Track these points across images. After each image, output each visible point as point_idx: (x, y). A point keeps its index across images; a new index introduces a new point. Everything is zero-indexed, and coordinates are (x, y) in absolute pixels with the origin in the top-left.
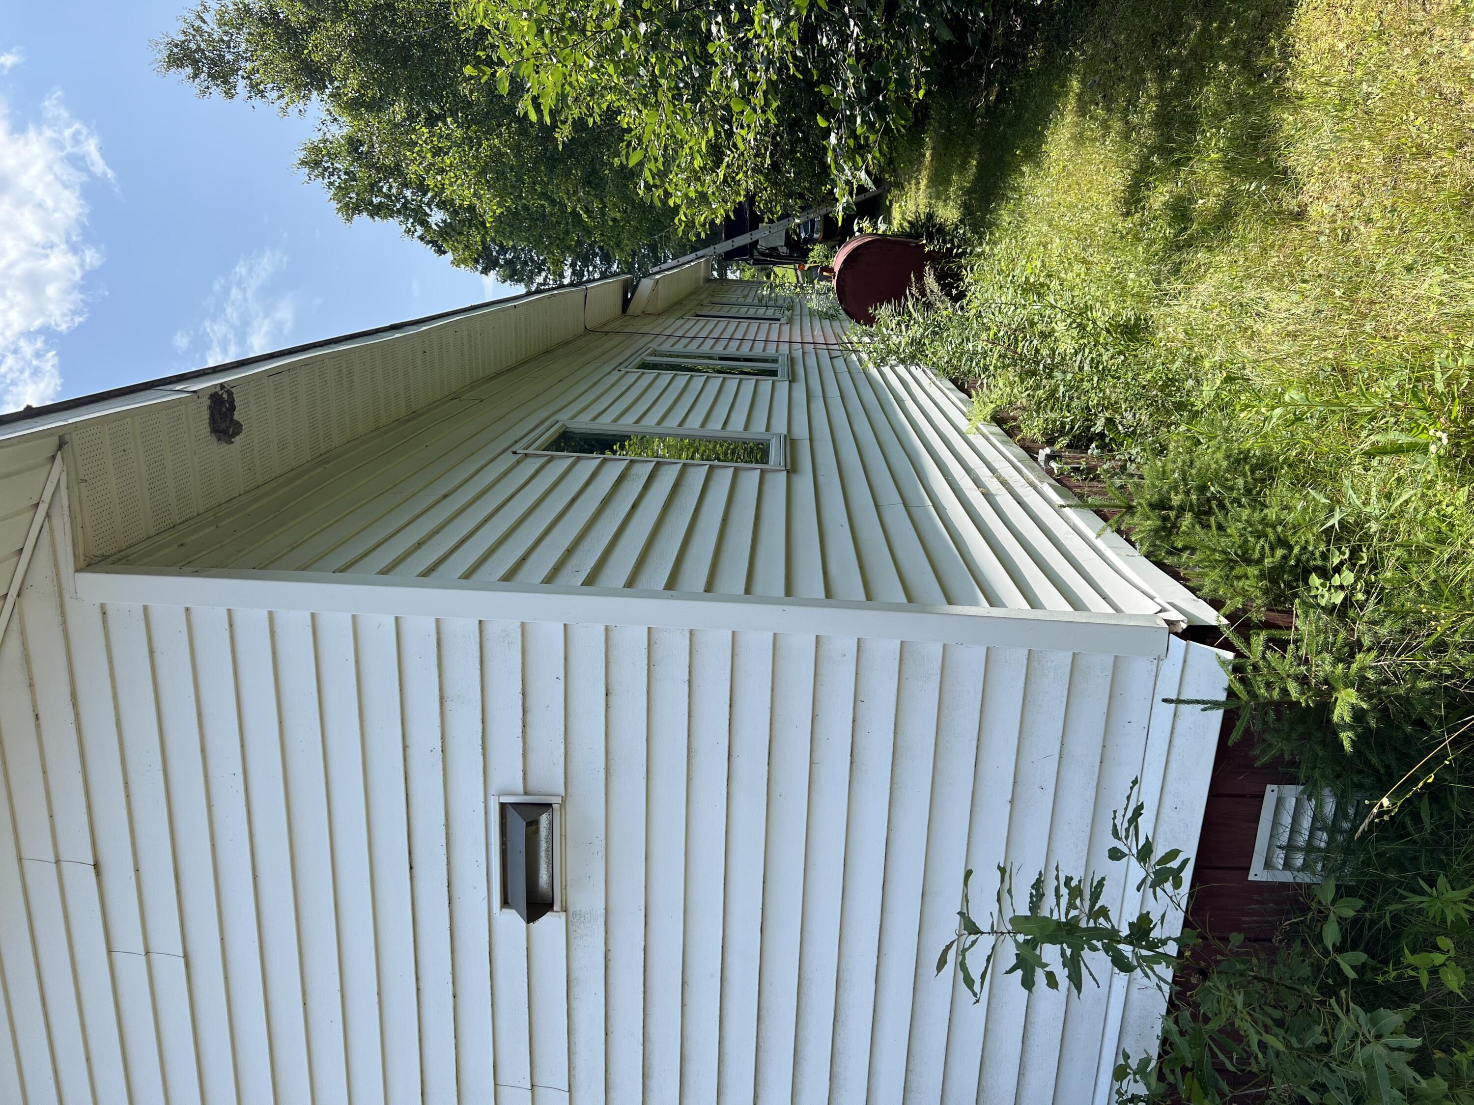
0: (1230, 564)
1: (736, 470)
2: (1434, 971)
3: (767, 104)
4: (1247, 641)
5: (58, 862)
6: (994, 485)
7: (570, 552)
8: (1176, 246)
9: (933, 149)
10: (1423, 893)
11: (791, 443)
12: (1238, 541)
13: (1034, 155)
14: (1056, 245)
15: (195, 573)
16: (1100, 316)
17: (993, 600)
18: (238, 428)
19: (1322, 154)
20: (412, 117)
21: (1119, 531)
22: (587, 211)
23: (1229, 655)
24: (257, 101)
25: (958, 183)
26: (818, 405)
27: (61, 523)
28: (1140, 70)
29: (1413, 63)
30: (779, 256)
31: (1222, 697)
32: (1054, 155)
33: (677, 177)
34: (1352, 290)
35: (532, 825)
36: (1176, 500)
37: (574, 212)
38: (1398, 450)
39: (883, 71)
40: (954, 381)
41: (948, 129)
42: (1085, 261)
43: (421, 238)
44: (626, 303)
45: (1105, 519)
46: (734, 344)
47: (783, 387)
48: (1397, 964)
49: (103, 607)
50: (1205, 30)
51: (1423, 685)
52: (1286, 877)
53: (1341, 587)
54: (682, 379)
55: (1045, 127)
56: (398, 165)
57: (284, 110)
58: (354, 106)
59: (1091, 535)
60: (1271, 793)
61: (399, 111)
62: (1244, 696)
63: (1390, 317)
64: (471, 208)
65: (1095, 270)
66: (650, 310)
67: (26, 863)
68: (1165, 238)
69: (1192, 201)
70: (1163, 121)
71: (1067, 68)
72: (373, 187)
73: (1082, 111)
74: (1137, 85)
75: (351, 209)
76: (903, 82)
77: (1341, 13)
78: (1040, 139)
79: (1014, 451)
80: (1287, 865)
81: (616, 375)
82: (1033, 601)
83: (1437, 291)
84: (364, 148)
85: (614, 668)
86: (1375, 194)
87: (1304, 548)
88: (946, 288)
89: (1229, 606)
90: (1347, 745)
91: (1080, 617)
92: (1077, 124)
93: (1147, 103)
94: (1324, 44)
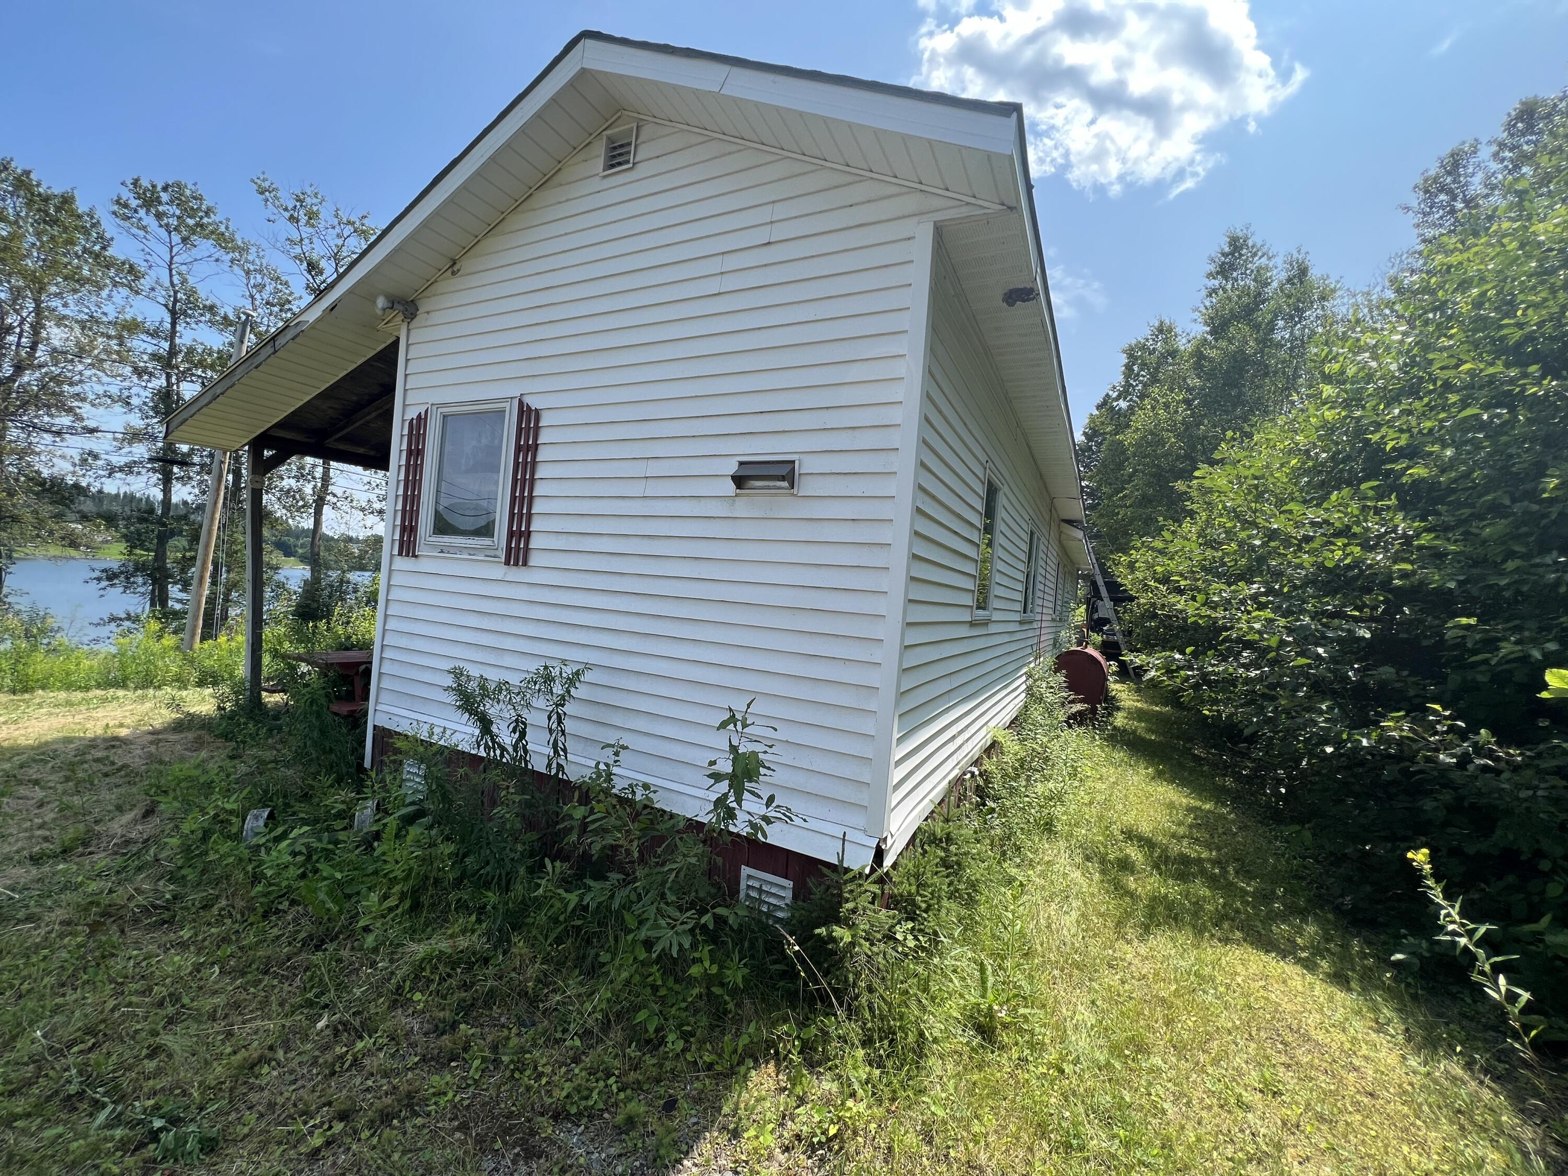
0: (917, 876)
1: (973, 591)
2: (700, 960)
3: (1201, 617)
4: (875, 882)
5: (772, 222)
6: (959, 741)
7: (934, 497)
8: (1103, 861)
9: (1161, 713)
10: (740, 961)
11: (986, 623)
12: (929, 882)
13: (1159, 775)
14: (1100, 786)
15: (931, 288)
16: (1058, 810)
17: (900, 740)
18: (1011, 304)
19: (1167, 958)
20: (1190, 390)
21: (933, 812)
22: (1125, 496)
23: (867, 871)
24: (1204, 293)
25: (1140, 727)
26: (1007, 638)
27: (964, 211)
28: (1219, 849)
29: (1230, 1025)
30: (1092, 613)
31: (845, 865)
32: (1160, 789)
33: (1149, 556)
34: (1076, 965)
35: (783, 478)
36: (953, 848)
37: (1124, 489)
38: (983, 981)
39: (1224, 691)
40: (1016, 718)
41: (1175, 723)
42: (1091, 803)
43: (1107, 395)
44: (1070, 522)
45: (939, 804)
46: (1041, 587)
47: (1017, 617)
48: (705, 941)
49: (913, 238)
50: (1247, 893)
51: (851, 978)
52: (743, 886)
53: (905, 939)
54: (1024, 557)
55: (1178, 785)
56: (1158, 381)
57: (1197, 310)
58: (1198, 355)
59: (931, 796)
60: (789, 884)
61: (1194, 382)
62: (845, 877)
63: (1061, 986)
64: (1128, 426)
65: (1086, 809)
66: (1063, 536)
67: (771, 206)
68: (1107, 854)
69: (1132, 873)
70: (1184, 860)
71: (1220, 802)
72: (1143, 366)
73: (1190, 809)
74: (1208, 846)
75: (1130, 354)
76: (1215, 702)
77: (1263, 983)
78: (1171, 781)
79: (976, 753)
80: (749, 887)
81: (1027, 518)
82: (899, 763)
83: (1080, 1018)
84: (1170, 360)
85: (868, 523)
86: (1140, 987)
87: (925, 919)
88: (1073, 716)
89: (893, 873)
90: (817, 931)
91: (890, 788)
92: (1180, 805)
93: (1196, 851)
94: (1240, 969)
